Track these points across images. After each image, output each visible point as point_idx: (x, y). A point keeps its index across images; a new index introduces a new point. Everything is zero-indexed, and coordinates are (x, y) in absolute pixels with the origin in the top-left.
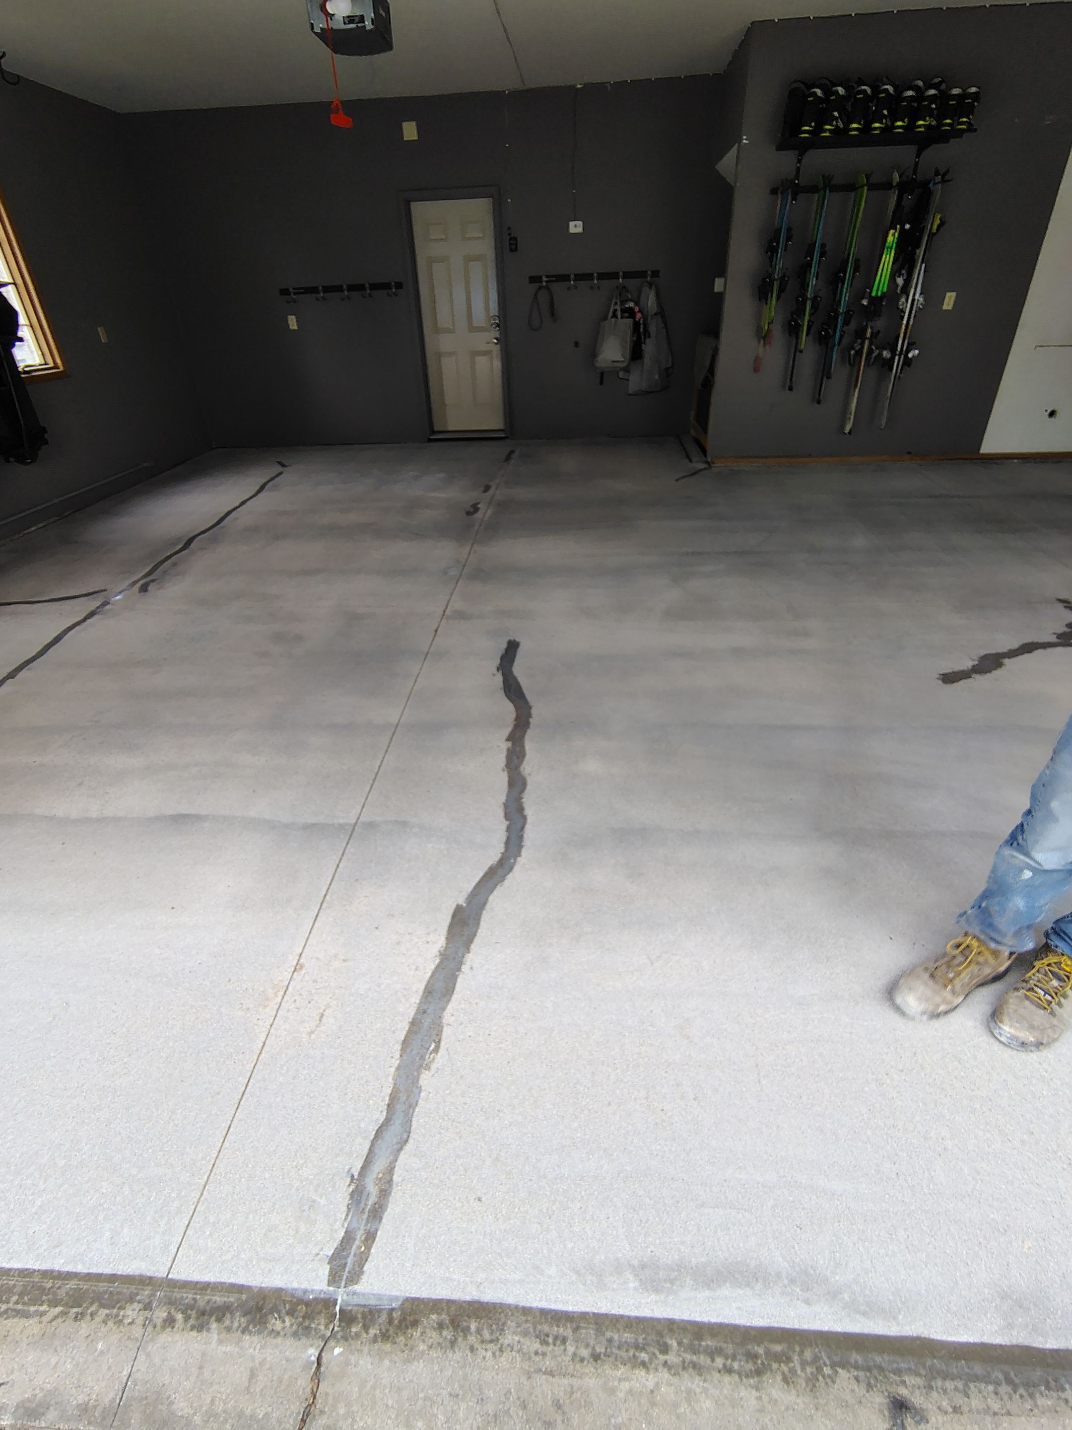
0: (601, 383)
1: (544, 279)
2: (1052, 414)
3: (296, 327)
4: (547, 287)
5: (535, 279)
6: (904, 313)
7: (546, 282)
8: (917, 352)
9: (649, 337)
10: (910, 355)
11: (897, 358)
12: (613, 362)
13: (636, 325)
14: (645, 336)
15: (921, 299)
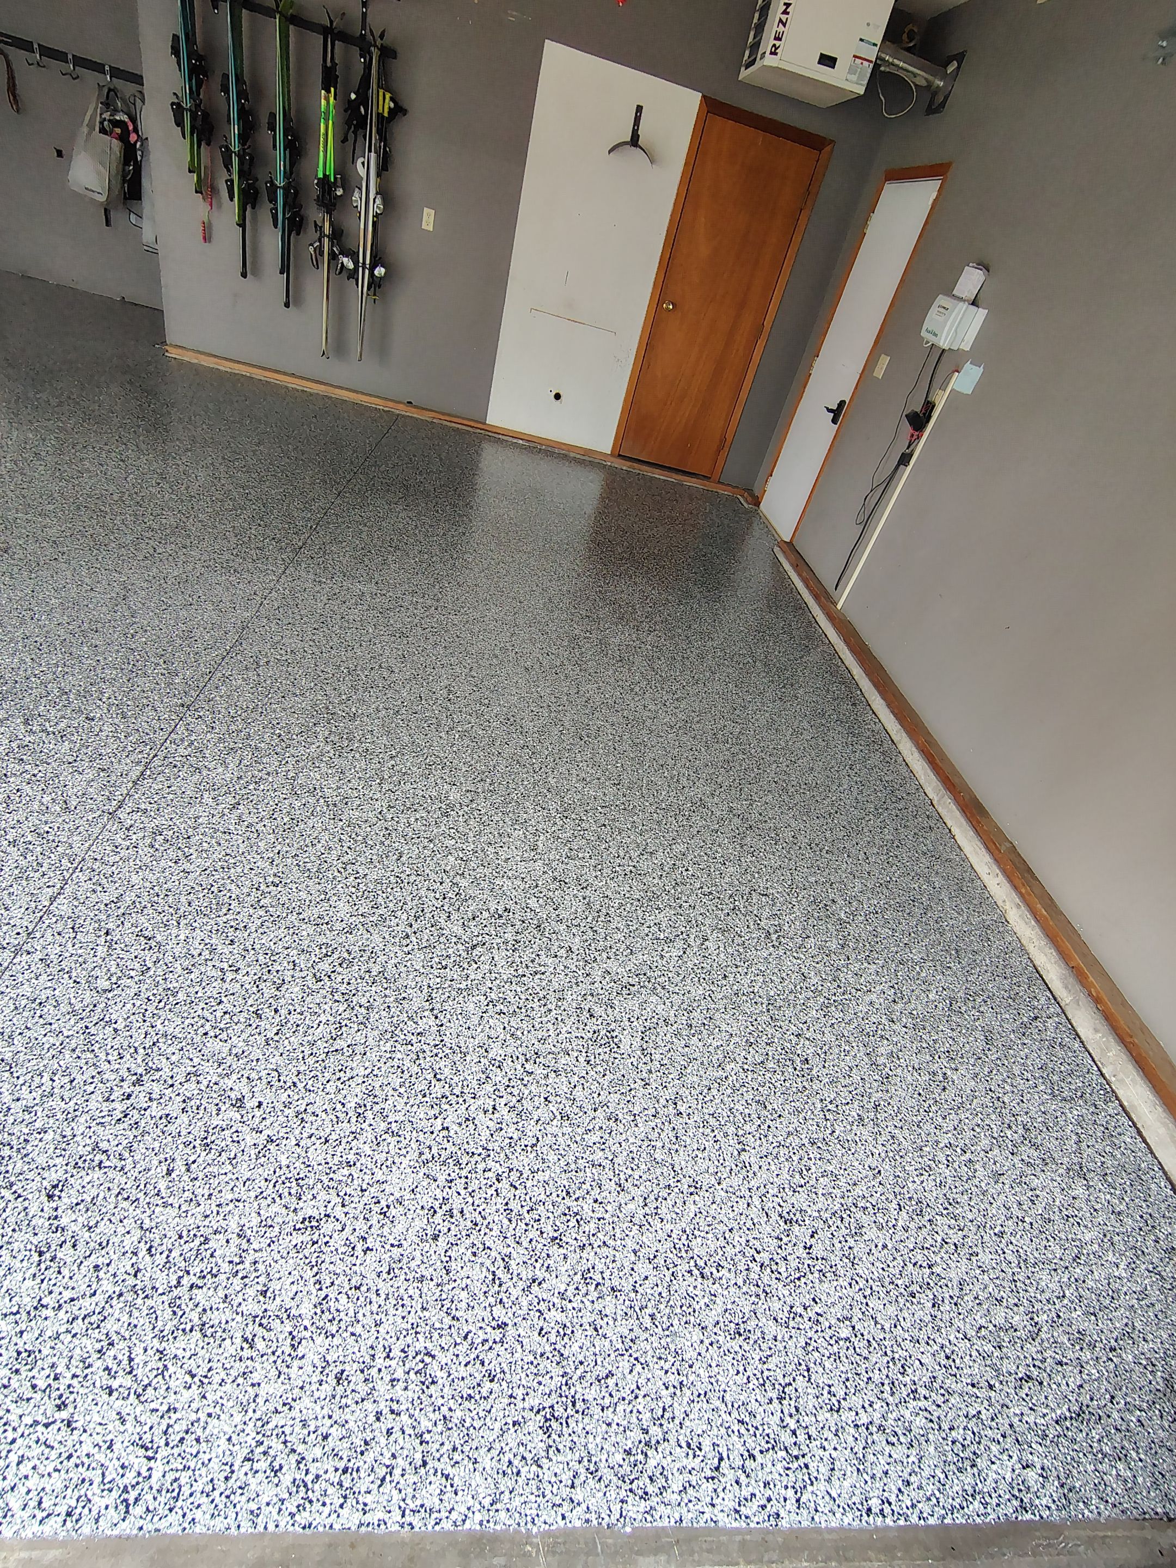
0: (107, 224)
2: (558, 396)
4: (3, 53)
6: (360, 213)
8: (383, 270)
10: (376, 272)
11: (361, 269)
12: (87, 189)
13: (130, 148)
15: (378, 201)
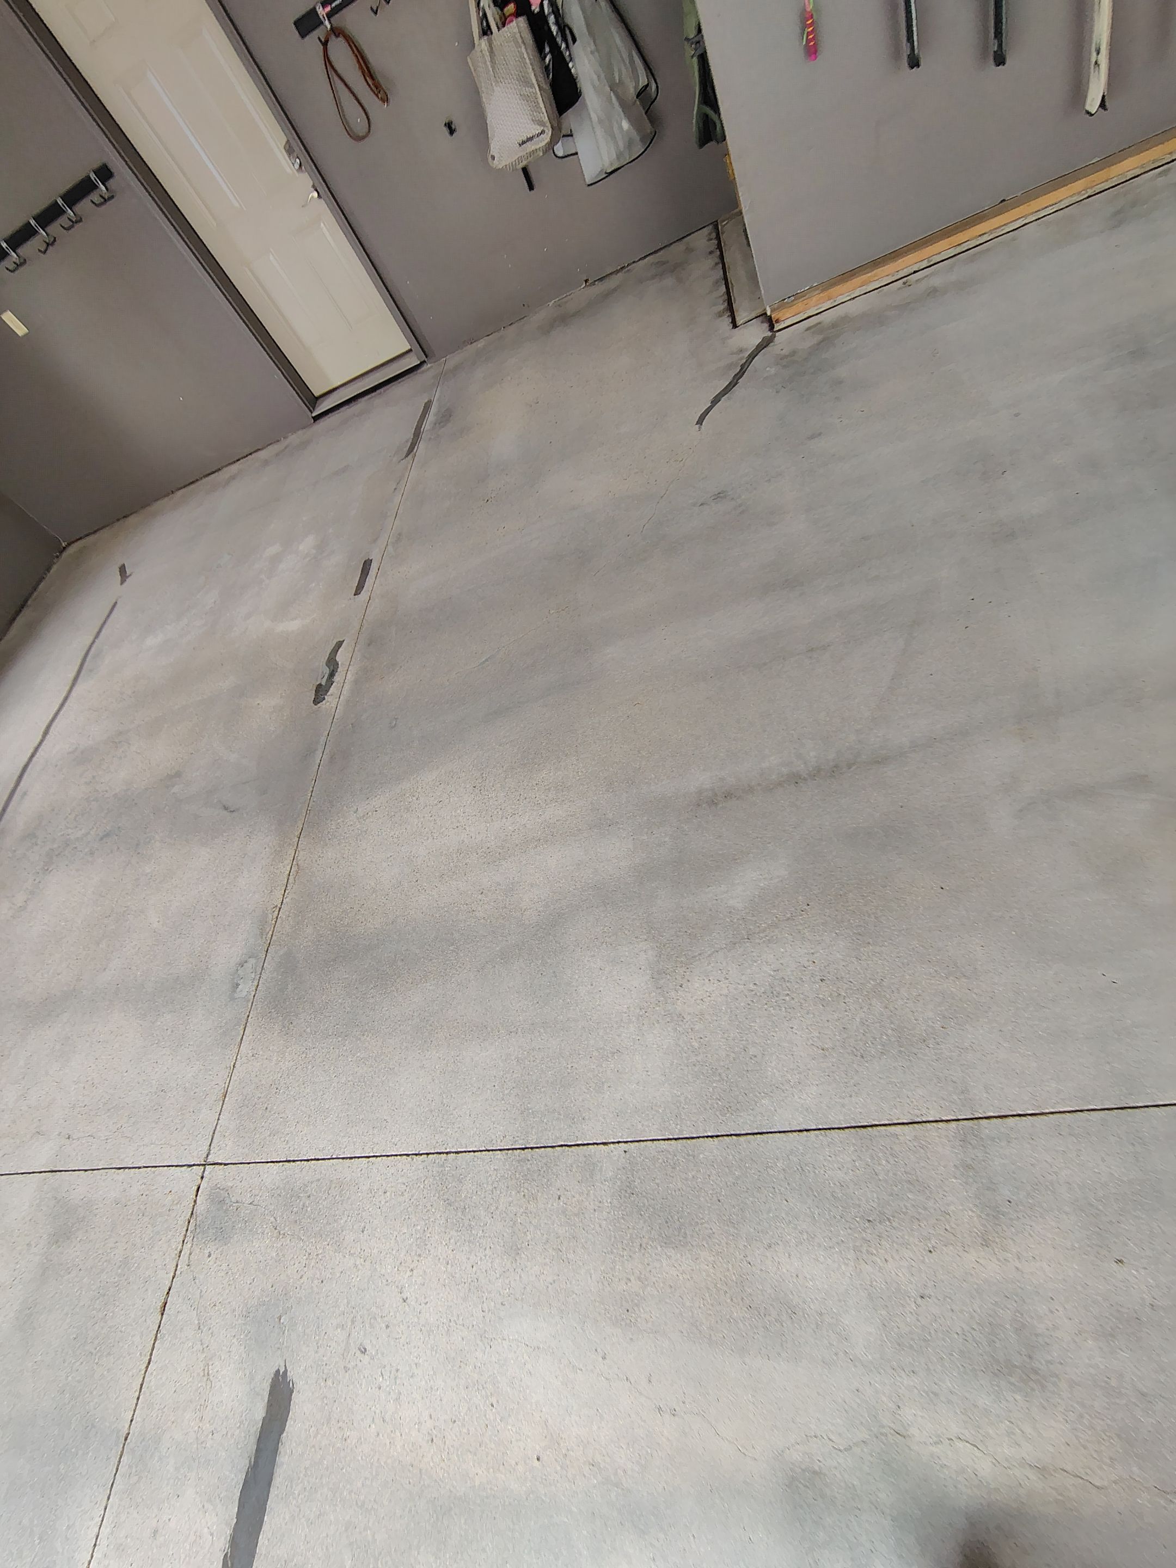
0: (531, 187)
1: (322, 12)
3: (26, 330)
4: (336, 32)
5: (306, 24)
7: (329, 16)
9: (574, 40)
12: (524, 143)
13: (537, 25)
14: (565, 39)
